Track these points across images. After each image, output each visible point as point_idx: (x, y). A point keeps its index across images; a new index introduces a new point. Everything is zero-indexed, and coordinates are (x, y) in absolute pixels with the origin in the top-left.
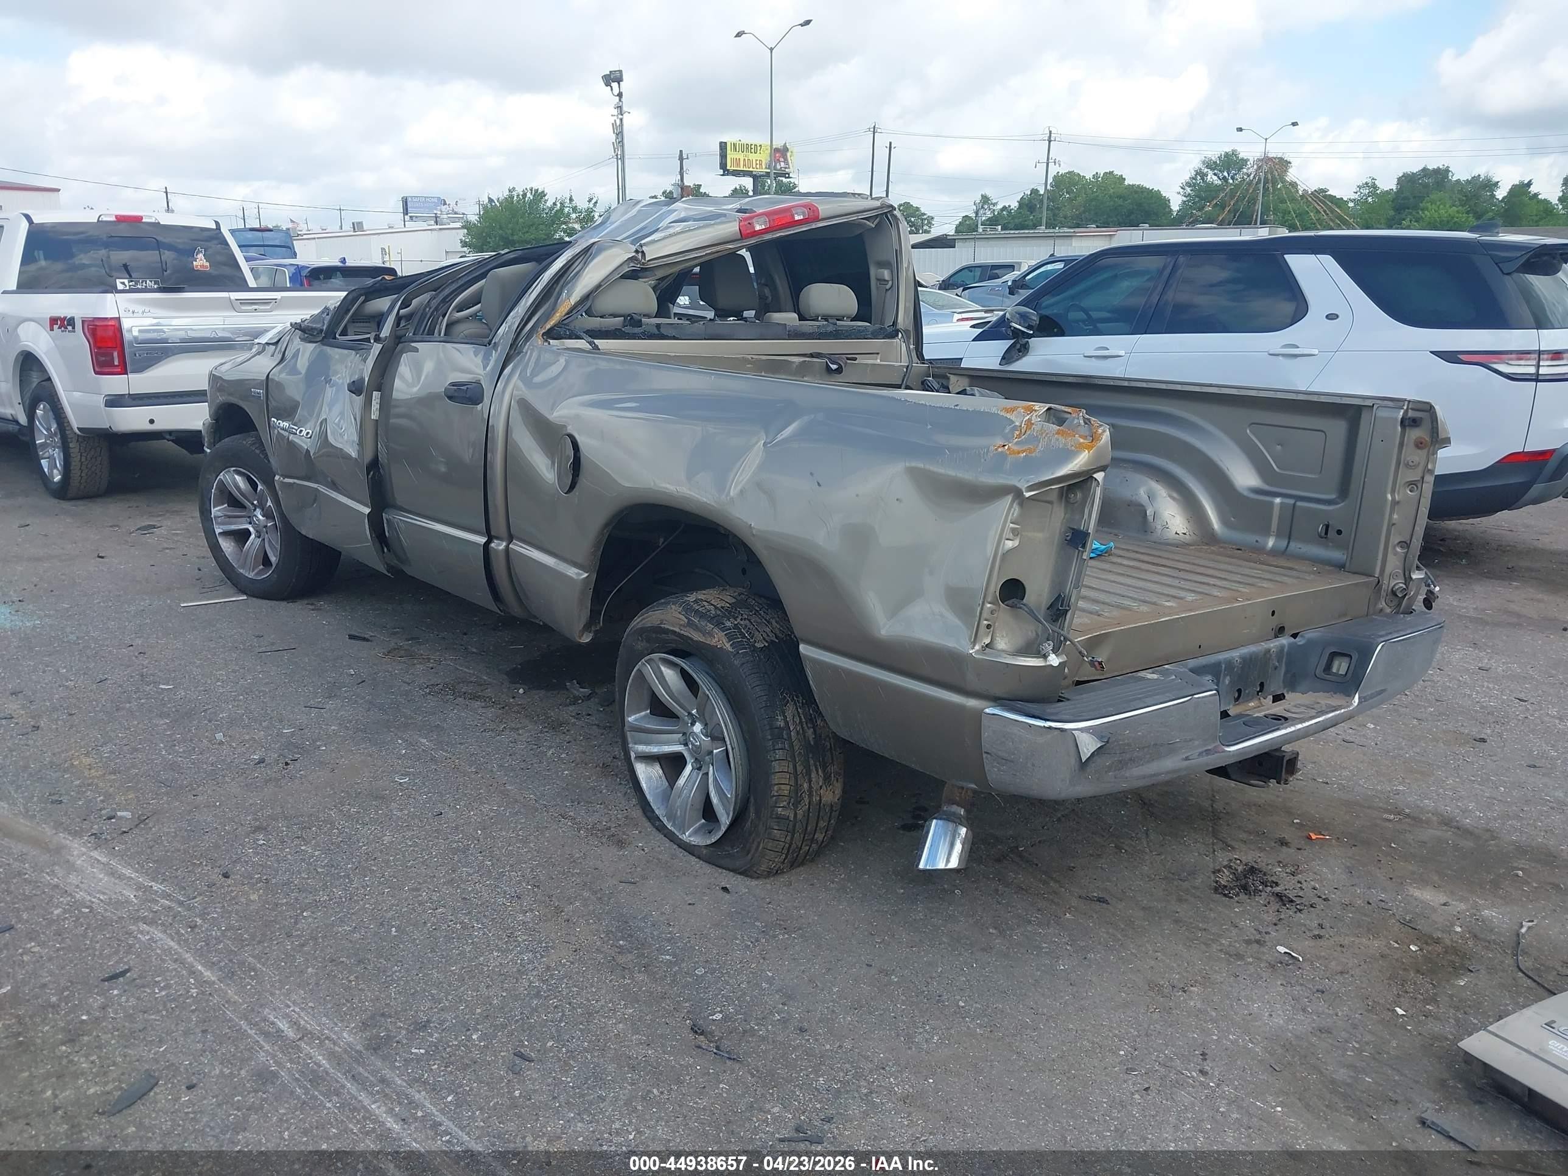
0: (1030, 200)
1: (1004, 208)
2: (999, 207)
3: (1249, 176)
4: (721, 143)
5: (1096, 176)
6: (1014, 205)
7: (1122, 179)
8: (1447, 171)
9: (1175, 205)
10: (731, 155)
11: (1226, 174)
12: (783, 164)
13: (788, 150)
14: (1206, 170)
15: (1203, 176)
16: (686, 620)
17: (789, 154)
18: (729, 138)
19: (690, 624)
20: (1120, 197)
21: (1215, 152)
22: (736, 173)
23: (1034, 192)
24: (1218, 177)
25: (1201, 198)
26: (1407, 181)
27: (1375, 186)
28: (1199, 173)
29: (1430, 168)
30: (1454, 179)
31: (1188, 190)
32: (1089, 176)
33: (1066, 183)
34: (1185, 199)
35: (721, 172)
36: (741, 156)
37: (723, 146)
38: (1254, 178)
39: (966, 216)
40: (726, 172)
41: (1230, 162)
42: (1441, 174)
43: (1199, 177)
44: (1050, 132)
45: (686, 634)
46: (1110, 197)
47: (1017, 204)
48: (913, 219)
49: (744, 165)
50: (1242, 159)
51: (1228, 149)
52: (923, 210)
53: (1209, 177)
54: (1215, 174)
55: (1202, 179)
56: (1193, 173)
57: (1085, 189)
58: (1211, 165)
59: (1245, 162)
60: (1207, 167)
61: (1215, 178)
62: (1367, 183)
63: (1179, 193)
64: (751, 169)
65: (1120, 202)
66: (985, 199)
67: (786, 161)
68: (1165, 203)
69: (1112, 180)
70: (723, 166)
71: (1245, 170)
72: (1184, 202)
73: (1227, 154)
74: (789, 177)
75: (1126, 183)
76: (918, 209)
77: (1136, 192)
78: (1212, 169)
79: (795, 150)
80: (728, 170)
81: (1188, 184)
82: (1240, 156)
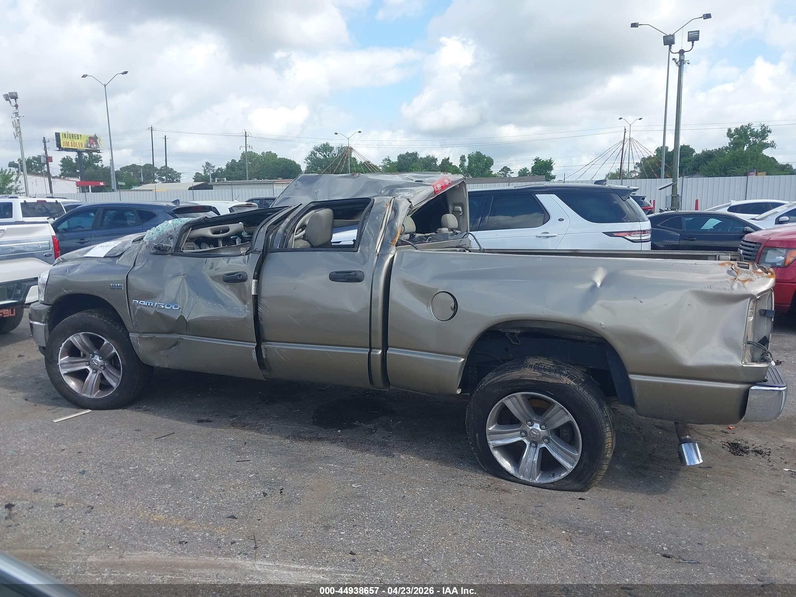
0: (232, 165)
1: (219, 169)
2: (216, 168)
3: (335, 155)
4: (56, 133)
5: (263, 153)
6: (224, 167)
7: (275, 155)
8: (416, 153)
9: (304, 168)
10: (63, 140)
11: (325, 153)
12: (95, 146)
13: (97, 138)
14: (316, 152)
15: (315, 154)
16: (541, 374)
17: (98, 140)
18: (61, 131)
19: (544, 375)
20: (277, 164)
21: (319, 144)
22: (67, 150)
23: (233, 161)
24: (322, 155)
25: (315, 165)
26: (401, 157)
27: (389, 160)
28: (312, 153)
29: (410, 153)
30: (420, 157)
31: (309, 161)
32: (260, 153)
33: (248, 156)
34: (308, 165)
35: (58, 149)
36: (69, 140)
37: (57, 135)
38: (338, 155)
39: (198, 173)
40: (60, 148)
41: (326, 148)
42: (415, 155)
43: (313, 155)
44: (246, 132)
45: (543, 380)
46: (272, 163)
47: (225, 167)
48: (170, 174)
49: (72, 145)
50: (331, 147)
51: (325, 142)
52: (175, 170)
53: (318, 155)
54: (320, 154)
55: (314, 156)
56: (310, 153)
57: (259, 160)
58: (318, 150)
59: (332, 148)
60: (316, 150)
61: (320, 155)
62: (386, 159)
63: (305, 162)
64: (76, 148)
65: (277, 166)
66: (208, 164)
67: (97, 143)
68: (298, 167)
69: (270, 156)
70: (59, 145)
71: (333, 152)
72: (308, 167)
73: (324, 145)
74: (99, 152)
75: (278, 157)
76: (172, 169)
77: (284, 162)
78: (319, 152)
79: (102, 139)
80: (62, 148)
81: (309, 158)
82: (330, 146)
